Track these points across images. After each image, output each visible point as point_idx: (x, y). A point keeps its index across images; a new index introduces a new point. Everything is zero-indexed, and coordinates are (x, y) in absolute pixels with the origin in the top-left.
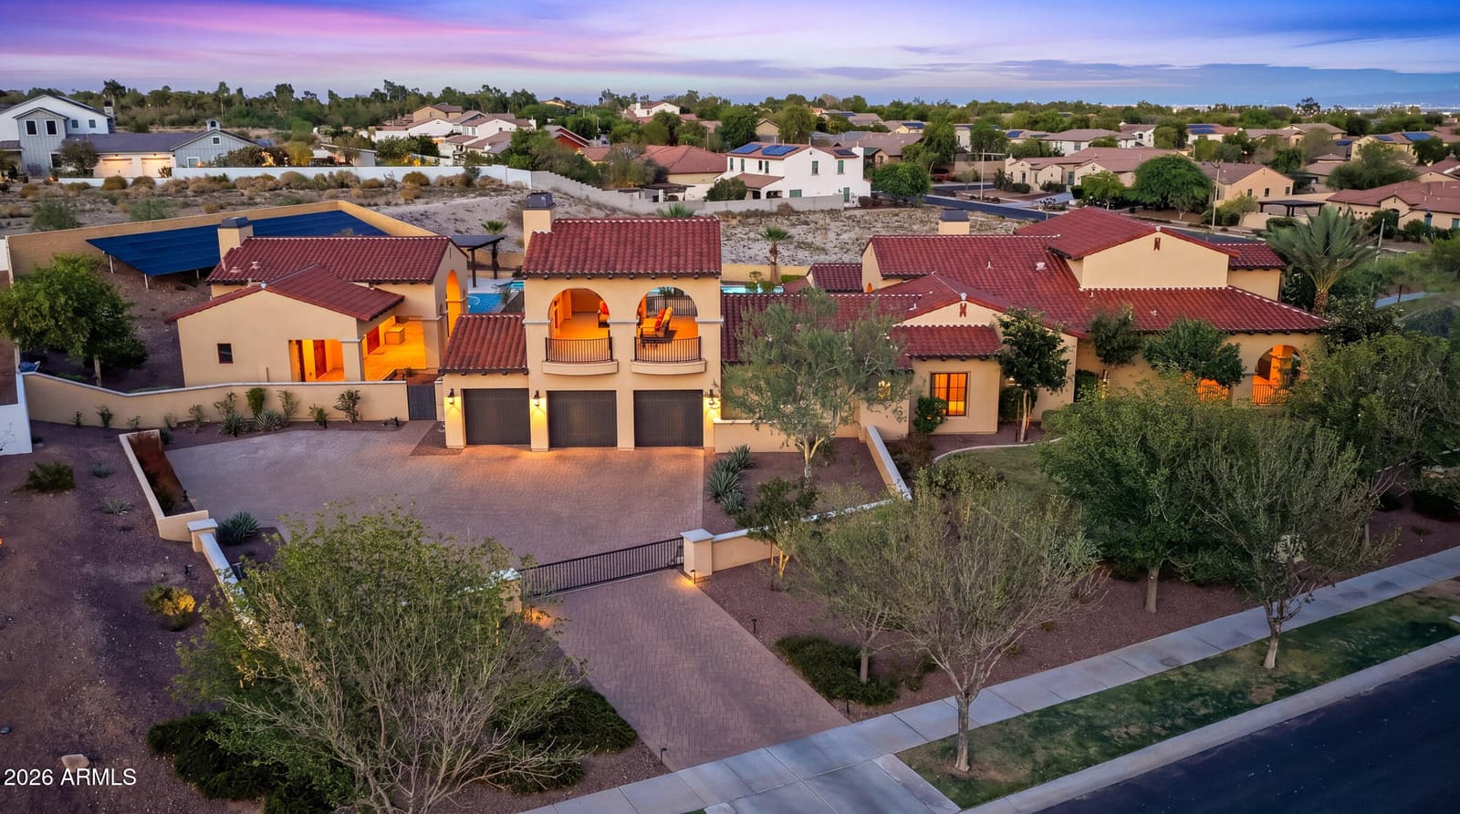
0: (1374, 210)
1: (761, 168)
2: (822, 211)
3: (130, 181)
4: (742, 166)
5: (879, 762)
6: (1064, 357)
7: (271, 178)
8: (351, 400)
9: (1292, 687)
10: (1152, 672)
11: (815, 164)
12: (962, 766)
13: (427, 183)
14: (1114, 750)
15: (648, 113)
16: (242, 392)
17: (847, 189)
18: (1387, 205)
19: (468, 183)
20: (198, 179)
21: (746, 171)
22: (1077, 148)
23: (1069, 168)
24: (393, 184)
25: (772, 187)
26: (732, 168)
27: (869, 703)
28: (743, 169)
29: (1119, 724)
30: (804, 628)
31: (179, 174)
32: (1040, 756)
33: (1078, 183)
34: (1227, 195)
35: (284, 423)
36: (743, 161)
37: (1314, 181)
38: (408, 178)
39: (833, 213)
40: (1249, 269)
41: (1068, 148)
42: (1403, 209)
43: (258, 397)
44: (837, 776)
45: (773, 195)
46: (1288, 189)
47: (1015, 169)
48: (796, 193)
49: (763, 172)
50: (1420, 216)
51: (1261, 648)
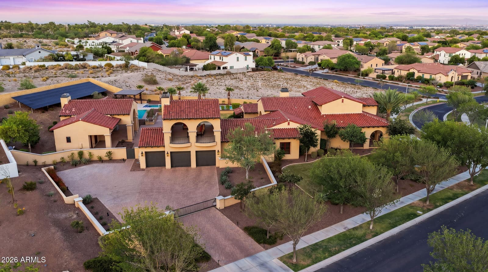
0: (408, 72)
1: (220, 59)
2: (240, 73)
3: (11, 67)
4: (214, 58)
5: (274, 261)
6: (317, 138)
7: (60, 66)
8: (109, 154)
9: (376, 235)
10: (342, 231)
11: (238, 58)
12: (295, 260)
13: (113, 67)
14: (332, 254)
15: (180, 33)
16: (76, 153)
17: (248, 66)
18: (411, 71)
19: (126, 67)
20: (35, 67)
21: (215, 60)
22: (319, 47)
23: (317, 56)
24: (101, 67)
25: (224, 66)
26: (211, 59)
27: (270, 245)
28: (214, 59)
29: (333, 247)
30: (251, 224)
31: (28, 64)
32: (314, 257)
33: (319, 62)
34: (365, 67)
35: (90, 162)
36: (214, 56)
37: (391, 60)
38: (106, 65)
39: (244, 74)
40: (369, 106)
41: (316, 48)
42: (416, 72)
43: (81, 154)
44: (263, 265)
45: (225, 68)
46: (383, 64)
47: (300, 57)
48: (232, 67)
49: (221, 60)
50: (421, 74)
51: (369, 223)
